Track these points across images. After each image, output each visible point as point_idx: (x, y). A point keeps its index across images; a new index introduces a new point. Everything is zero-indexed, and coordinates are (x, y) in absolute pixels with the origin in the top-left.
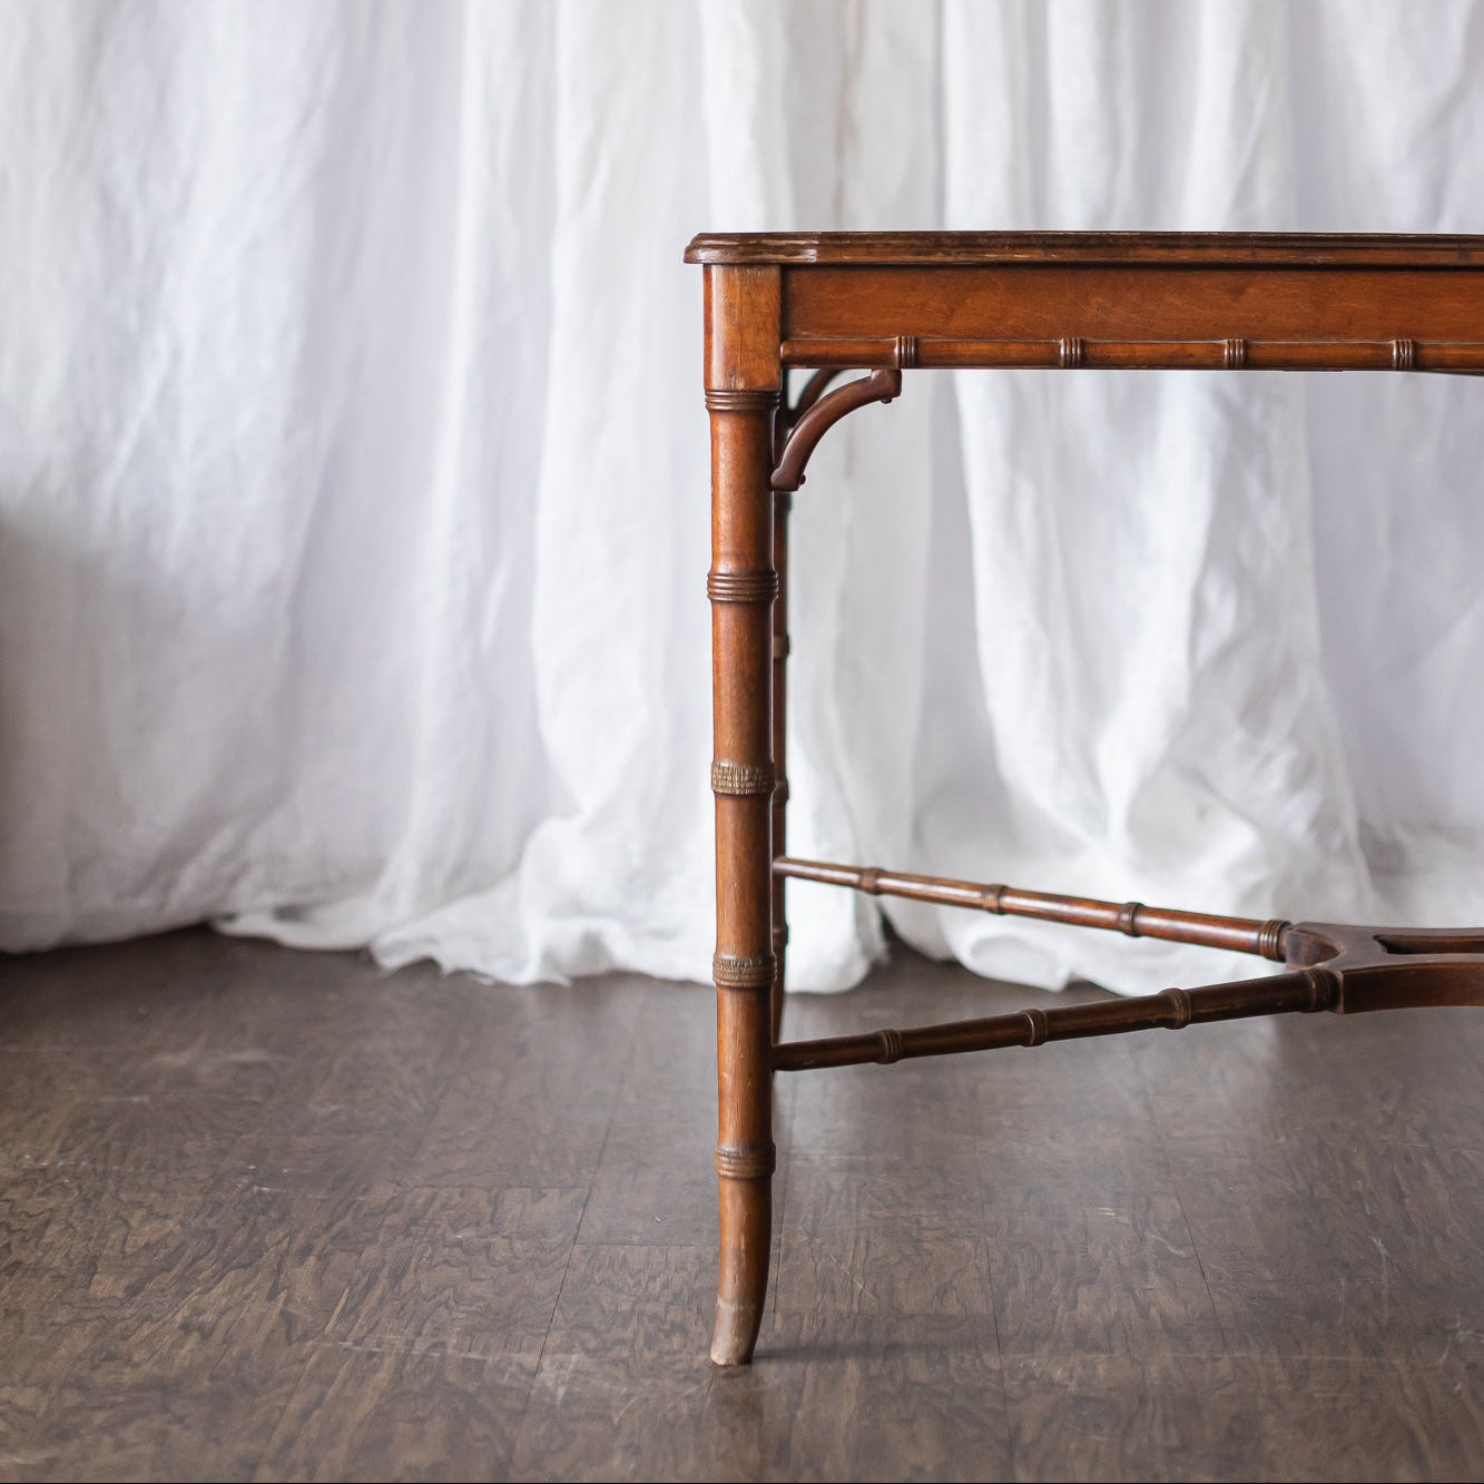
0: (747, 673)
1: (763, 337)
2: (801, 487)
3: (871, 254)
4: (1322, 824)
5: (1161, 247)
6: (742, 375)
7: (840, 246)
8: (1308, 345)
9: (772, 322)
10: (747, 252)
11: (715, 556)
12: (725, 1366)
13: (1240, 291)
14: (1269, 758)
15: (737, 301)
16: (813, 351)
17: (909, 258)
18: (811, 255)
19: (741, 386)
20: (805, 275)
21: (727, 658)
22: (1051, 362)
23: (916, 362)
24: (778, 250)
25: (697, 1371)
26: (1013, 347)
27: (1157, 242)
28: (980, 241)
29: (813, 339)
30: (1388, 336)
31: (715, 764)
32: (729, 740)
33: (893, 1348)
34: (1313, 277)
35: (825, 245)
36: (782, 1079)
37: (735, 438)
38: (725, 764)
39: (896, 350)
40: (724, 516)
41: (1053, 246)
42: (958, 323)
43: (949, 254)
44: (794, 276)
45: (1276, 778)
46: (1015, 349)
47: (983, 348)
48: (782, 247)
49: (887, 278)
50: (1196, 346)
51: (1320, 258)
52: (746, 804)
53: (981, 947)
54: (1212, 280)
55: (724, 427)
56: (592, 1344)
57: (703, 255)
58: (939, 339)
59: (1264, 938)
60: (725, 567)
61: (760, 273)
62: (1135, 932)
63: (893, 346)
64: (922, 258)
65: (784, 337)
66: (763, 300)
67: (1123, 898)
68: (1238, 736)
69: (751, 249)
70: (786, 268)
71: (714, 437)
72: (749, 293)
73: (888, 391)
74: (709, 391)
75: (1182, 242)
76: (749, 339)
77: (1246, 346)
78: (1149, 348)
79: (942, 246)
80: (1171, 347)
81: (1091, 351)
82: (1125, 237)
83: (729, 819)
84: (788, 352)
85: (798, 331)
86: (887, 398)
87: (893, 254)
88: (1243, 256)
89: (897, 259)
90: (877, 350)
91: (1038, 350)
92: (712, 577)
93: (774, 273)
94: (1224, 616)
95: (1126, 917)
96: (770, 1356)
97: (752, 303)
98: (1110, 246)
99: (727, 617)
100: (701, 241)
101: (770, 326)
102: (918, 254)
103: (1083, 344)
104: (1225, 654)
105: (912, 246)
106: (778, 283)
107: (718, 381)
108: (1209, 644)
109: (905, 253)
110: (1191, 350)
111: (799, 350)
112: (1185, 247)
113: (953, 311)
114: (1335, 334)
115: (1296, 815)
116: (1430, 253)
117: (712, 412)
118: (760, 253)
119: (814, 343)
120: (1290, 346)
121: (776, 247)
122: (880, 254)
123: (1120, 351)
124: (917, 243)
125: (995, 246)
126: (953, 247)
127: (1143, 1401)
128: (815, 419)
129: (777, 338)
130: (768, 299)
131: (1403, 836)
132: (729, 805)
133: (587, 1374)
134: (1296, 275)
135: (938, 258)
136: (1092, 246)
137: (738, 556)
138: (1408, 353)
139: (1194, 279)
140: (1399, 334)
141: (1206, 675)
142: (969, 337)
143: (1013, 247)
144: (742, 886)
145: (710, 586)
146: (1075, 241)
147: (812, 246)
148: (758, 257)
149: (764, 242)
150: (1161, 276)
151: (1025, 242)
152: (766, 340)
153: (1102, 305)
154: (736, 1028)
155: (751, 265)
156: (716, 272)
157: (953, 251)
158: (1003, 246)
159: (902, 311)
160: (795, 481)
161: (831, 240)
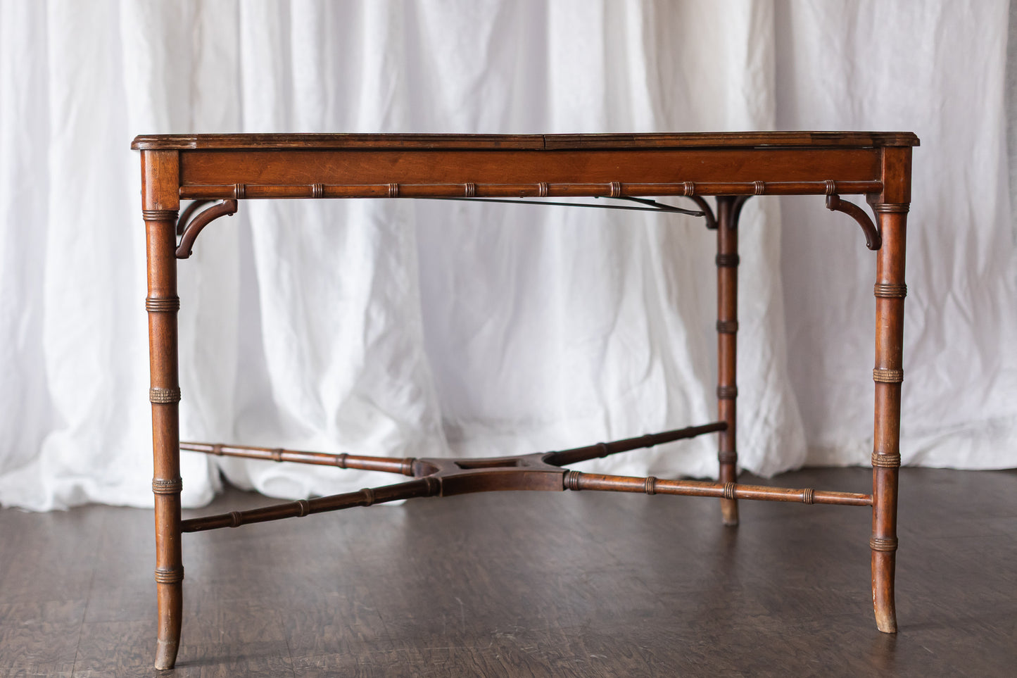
0: (166, 345)
1: (170, 185)
2: (190, 256)
3: (222, 144)
4: (425, 419)
5: (359, 140)
6: (161, 203)
7: (208, 141)
9: (175, 177)
10: (162, 144)
11: (149, 290)
12: (162, 670)
13: (395, 161)
14: (401, 388)
15: (158, 168)
16: (194, 191)
17: (241, 146)
18: (193, 145)
19: (160, 208)
20: (190, 154)
21: (156, 338)
22: (308, 195)
23: (245, 196)
24: (177, 142)
26: (290, 188)
27: (357, 138)
28: (274, 138)
29: (195, 185)
30: (463, 181)
31: (151, 389)
32: (158, 377)
34: (428, 154)
35: (200, 140)
36: (186, 537)
37: (158, 233)
38: (156, 389)
39: (235, 191)
40: (154, 270)
41: (309, 140)
42: (264, 177)
43: (260, 144)
44: (185, 155)
45: (404, 398)
46: (292, 189)
47: (276, 189)
48: (179, 141)
49: (230, 156)
50: (376, 187)
51: (432, 145)
52: (166, 408)
53: (268, 482)
54: (382, 157)
55: (153, 228)
57: (141, 146)
58: (255, 185)
59: (405, 466)
60: (154, 295)
61: (169, 154)
62: (344, 466)
63: (233, 188)
64: (246, 146)
65: (181, 185)
66: (170, 167)
67: (338, 451)
68: (386, 378)
69: (164, 142)
70: (181, 151)
71: (148, 233)
72: (163, 163)
73: (231, 210)
74: (144, 211)
75: (369, 138)
76: (164, 184)
77: (399, 187)
78: (353, 188)
79: (256, 140)
80: (365, 187)
81: (326, 189)
82: (343, 136)
83: (159, 414)
84: (183, 192)
85: (187, 182)
86: (231, 213)
87: (233, 144)
88: (397, 144)
89: (235, 147)
90: (226, 190)
91: (302, 190)
92: (148, 300)
93: (175, 154)
94: (380, 322)
95: (340, 460)
97: (165, 168)
98: (335, 140)
99: (155, 318)
100: (139, 139)
101: (174, 180)
102: (244, 144)
103: (323, 186)
104: (381, 340)
105: (242, 141)
106: (177, 159)
107: (149, 206)
108: (373, 336)
109: (239, 144)
110: (373, 189)
111: (188, 191)
112: (370, 140)
113: (261, 172)
114: (440, 181)
115: (413, 415)
116: (483, 143)
117: (146, 221)
118: (169, 144)
119: (195, 187)
120: (419, 187)
121: (176, 141)
122: (227, 144)
123: (340, 190)
124: (245, 139)
125: (281, 141)
126: (261, 141)
128: (197, 224)
129: (178, 186)
130: (172, 166)
131: (461, 423)
132: (158, 408)
134: (421, 153)
135: (254, 146)
136: (327, 140)
137: (161, 290)
138: (472, 189)
139: (374, 155)
140: (468, 181)
141: (372, 350)
142: (270, 184)
143: (290, 140)
144: (165, 446)
145: (147, 305)
146: (319, 138)
147: (194, 141)
148: (167, 146)
149: (170, 139)
150: (359, 153)
151: (296, 138)
152: (172, 186)
153: (331, 168)
154: (164, 513)
155: (164, 150)
156: (147, 154)
157: (262, 143)
158: (285, 141)
159: (237, 172)
160: (187, 253)
161: (203, 138)
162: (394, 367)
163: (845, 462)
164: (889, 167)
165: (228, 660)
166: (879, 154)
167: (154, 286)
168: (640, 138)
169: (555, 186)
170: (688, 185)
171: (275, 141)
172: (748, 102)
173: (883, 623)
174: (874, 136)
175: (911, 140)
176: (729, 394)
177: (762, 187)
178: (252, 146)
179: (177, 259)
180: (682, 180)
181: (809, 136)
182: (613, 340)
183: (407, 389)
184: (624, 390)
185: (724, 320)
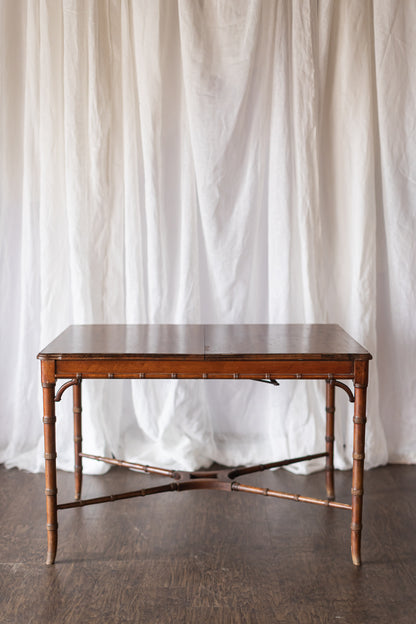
5: (128, 357)
6: (48, 380)
7: (66, 356)
8: (156, 374)
11: (44, 414)
12: (49, 565)
13: (143, 364)
15: (47, 367)
16: (61, 376)
18: (60, 358)
19: (48, 382)
20: (59, 361)
22: (107, 378)
23: (85, 378)
25: (44, 566)
26: (100, 375)
29: (61, 373)
30: (171, 373)
31: (45, 454)
33: (82, 560)
34: (157, 362)
36: (59, 512)
37: (47, 392)
39: (77, 376)
41: (106, 356)
42: (89, 370)
43: (87, 358)
45: (195, 428)
47: (93, 375)
49: (75, 362)
50: (135, 375)
52: (50, 461)
54: (138, 362)
55: (45, 390)
56: (24, 561)
57: (40, 357)
58: (86, 373)
60: (46, 417)
61: (51, 362)
67: (145, 464)
70: (56, 361)
71: (44, 392)
72: (49, 365)
74: (42, 383)
75: (131, 355)
76: (49, 373)
77: (144, 375)
79: (85, 356)
80: (130, 375)
81: (114, 375)
83: (48, 463)
84: (56, 377)
85: (58, 372)
89: (77, 359)
90: (72, 375)
91: (105, 375)
92: (44, 419)
93: (53, 362)
96: (58, 562)
97: (50, 367)
99: (46, 426)
101: (53, 371)
102: (81, 358)
104: (182, 404)
106: (54, 364)
107: (43, 381)
111: (59, 375)
114: (161, 372)
116: (178, 358)
117: (43, 387)
120: (153, 374)
121: (53, 356)
123: (121, 376)
125: (95, 356)
127: (125, 571)
128: (63, 388)
129: (55, 373)
130: (52, 366)
132: (47, 460)
133: (22, 567)
134: (153, 362)
135: (84, 359)
137: (48, 415)
138: (175, 376)
139: (134, 363)
140: (173, 372)
142: (90, 373)
143: (99, 356)
146: (111, 355)
147: (60, 356)
149: (51, 355)
150: (128, 362)
152: (52, 374)
153: (116, 367)
154: (49, 503)
155: (49, 359)
156: (43, 361)
159: (78, 368)
160: (59, 400)
161: (64, 355)
162: (190, 415)
164: (357, 368)
165: (76, 561)
166: (353, 362)
167: (46, 413)
169: (210, 375)
174: (350, 355)
175: (369, 357)
176: (331, 440)
177: (300, 377)
179: (55, 402)
180: (265, 373)
181: (321, 355)
182: (292, 405)
183: (196, 425)
184: (296, 428)
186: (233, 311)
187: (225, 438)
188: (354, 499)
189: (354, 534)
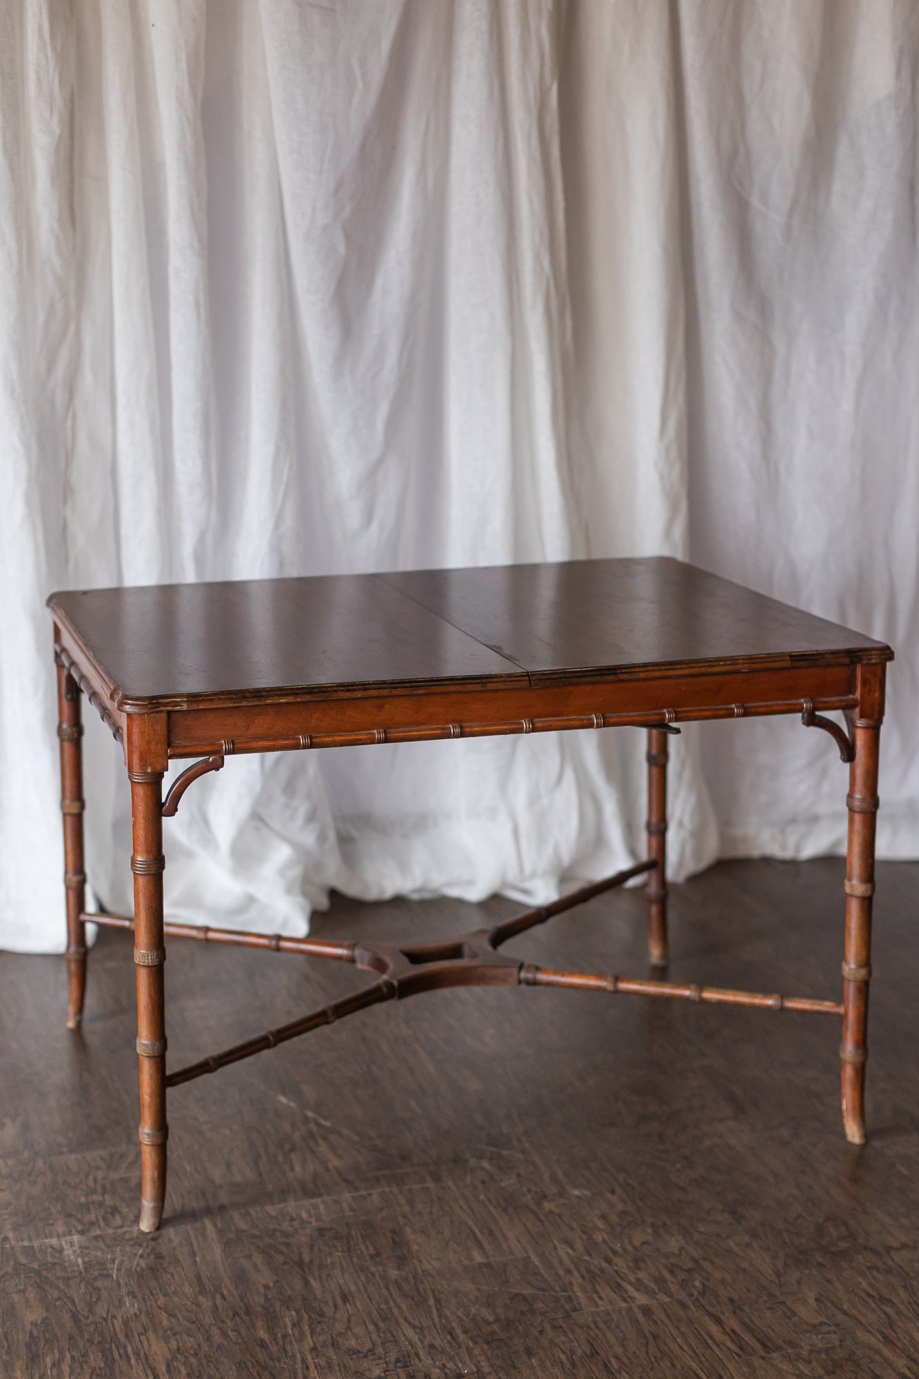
1: (158, 746)
2: (176, 813)
3: (212, 704)
5: (348, 691)
6: (150, 766)
7: (199, 700)
9: (163, 738)
11: (135, 851)
12: (149, 1233)
13: (381, 707)
14: (296, 809)
15: (146, 730)
16: (183, 751)
17: (231, 705)
18: (183, 706)
19: (149, 770)
20: (179, 717)
21: (142, 900)
22: (297, 747)
23: (231, 752)
24: (168, 705)
25: (138, 1237)
26: (278, 741)
28: (263, 693)
29: (179, 745)
30: (448, 722)
34: (415, 700)
35: (190, 701)
37: (146, 795)
38: (144, 951)
39: (224, 747)
40: (141, 833)
41: (298, 694)
42: (252, 731)
43: (250, 702)
44: (174, 719)
46: (279, 743)
47: (265, 743)
50: (363, 736)
51: (420, 692)
52: (154, 970)
54: (369, 703)
55: (139, 790)
56: (80, 1228)
58: (243, 740)
60: (141, 857)
61: (158, 717)
63: (220, 745)
64: (236, 705)
65: (169, 745)
66: (159, 728)
68: (282, 800)
69: (153, 706)
70: (169, 713)
71: (135, 794)
72: (151, 727)
73: (218, 765)
74: (131, 773)
75: (357, 688)
76: (153, 747)
77: (385, 732)
78: (341, 737)
79: (246, 697)
81: (314, 740)
83: (146, 977)
84: (171, 753)
85: (175, 741)
86: (217, 769)
88: (385, 693)
90: (214, 748)
91: (290, 741)
92: (134, 861)
93: (164, 715)
96: (167, 1221)
97: (154, 730)
99: (142, 881)
101: (162, 740)
102: (234, 703)
103: (311, 738)
105: (232, 698)
106: (166, 719)
107: (137, 769)
109: (228, 703)
110: (361, 737)
111: (176, 751)
112: (359, 690)
113: (248, 727)
114: (426, 724)
116: (469, 686)
117: (132, 782)
118: (159, 707)
119: (183, 747)
120: (403, 731)
121: (167, 703)
123: (327, 739)
124: (234, 697)
125: (271, 696)
126: (251, 698)
127: (348, 1226)
128: (183, 781)
129: (166, 746)
130: (161, 727)
132: (146, 971)
133: (86, 1248)
134: (407, 699)
135: (244, 703)
137: (148, 852)
138: (458, 730)
139: (361, 703)
140: (453, 722)
141: (269, 774)
142: (257, 738)
143: (280, 696)
144: (153, 1008)
146: (308, 691)
147: (183, 703)
148: (158, 709)
149: (160, 700)
150: (346, 702)
151: (285, 693)
152: (161, 747)
153: (318, 718)
154: (151, 1075)
155: (152, 714)
156: (136, 716)
158: (275, 697)
159: (225, 728)
160: (173, 811)
162: (290, 788)
163: (756, 852)
164: (864, 683)
166: (854, 669)
167: (141, 848)
168: (623, 671)
169: (539, 722)
170: (669, 713)
171: (263, 696)
172: (662, 477)
173: (853, 1133)
175: (887, 653)
176: (661, 830)
177: (742, 711)
178: (242, 704)
179: (163, 817)
180: (663, 707)
181: (788, 658)
184: (533, 800)
185: (654, 751)
186: (375, 526)
187: (354, 832)
188: (851, 992)
189: (848, 1073)
